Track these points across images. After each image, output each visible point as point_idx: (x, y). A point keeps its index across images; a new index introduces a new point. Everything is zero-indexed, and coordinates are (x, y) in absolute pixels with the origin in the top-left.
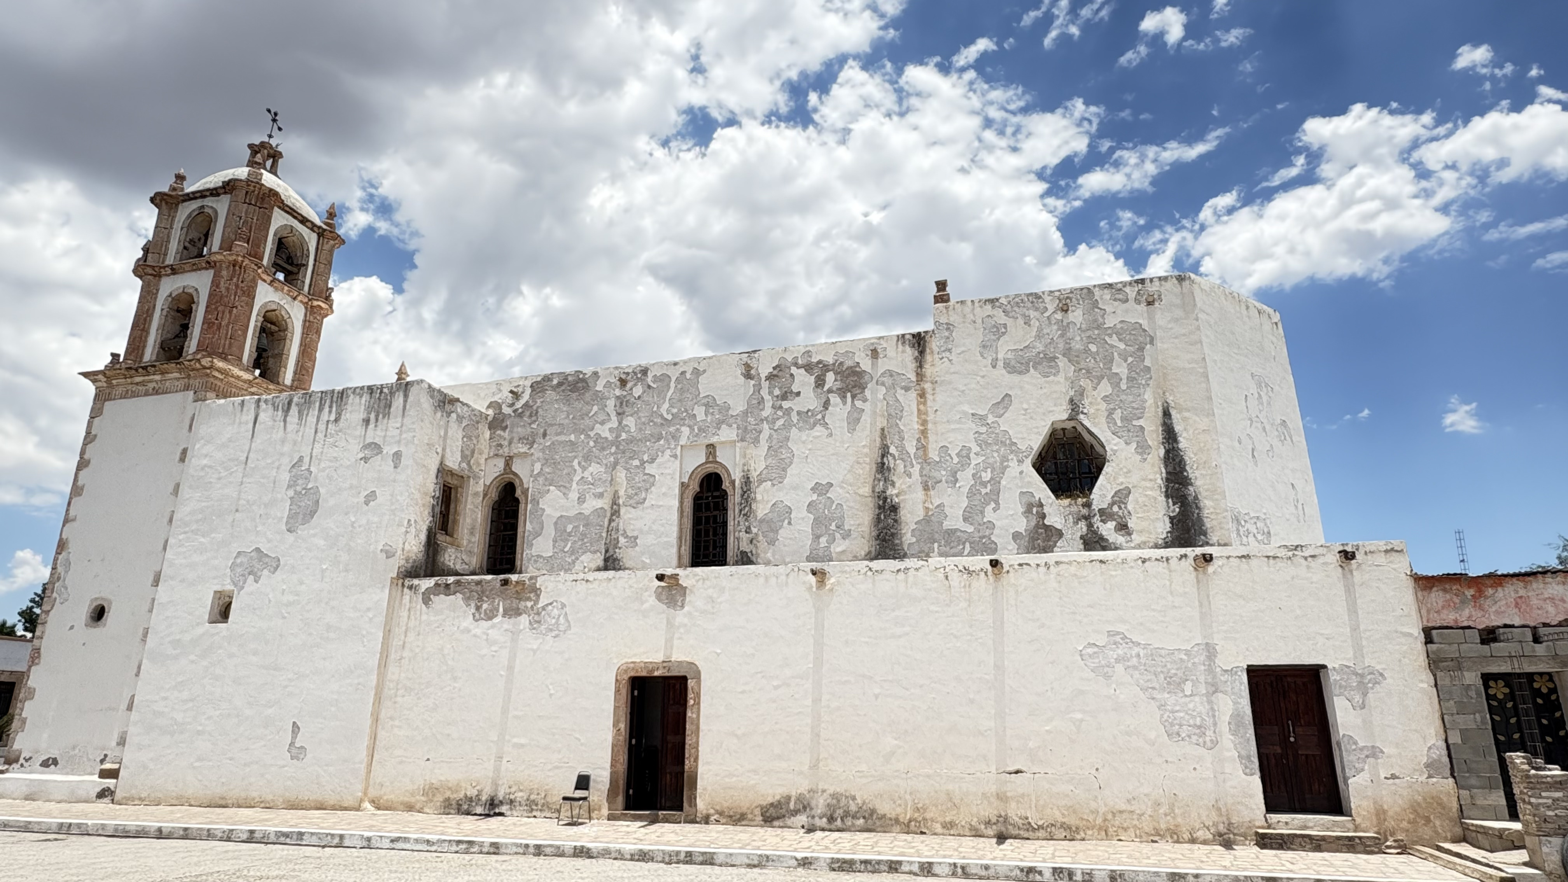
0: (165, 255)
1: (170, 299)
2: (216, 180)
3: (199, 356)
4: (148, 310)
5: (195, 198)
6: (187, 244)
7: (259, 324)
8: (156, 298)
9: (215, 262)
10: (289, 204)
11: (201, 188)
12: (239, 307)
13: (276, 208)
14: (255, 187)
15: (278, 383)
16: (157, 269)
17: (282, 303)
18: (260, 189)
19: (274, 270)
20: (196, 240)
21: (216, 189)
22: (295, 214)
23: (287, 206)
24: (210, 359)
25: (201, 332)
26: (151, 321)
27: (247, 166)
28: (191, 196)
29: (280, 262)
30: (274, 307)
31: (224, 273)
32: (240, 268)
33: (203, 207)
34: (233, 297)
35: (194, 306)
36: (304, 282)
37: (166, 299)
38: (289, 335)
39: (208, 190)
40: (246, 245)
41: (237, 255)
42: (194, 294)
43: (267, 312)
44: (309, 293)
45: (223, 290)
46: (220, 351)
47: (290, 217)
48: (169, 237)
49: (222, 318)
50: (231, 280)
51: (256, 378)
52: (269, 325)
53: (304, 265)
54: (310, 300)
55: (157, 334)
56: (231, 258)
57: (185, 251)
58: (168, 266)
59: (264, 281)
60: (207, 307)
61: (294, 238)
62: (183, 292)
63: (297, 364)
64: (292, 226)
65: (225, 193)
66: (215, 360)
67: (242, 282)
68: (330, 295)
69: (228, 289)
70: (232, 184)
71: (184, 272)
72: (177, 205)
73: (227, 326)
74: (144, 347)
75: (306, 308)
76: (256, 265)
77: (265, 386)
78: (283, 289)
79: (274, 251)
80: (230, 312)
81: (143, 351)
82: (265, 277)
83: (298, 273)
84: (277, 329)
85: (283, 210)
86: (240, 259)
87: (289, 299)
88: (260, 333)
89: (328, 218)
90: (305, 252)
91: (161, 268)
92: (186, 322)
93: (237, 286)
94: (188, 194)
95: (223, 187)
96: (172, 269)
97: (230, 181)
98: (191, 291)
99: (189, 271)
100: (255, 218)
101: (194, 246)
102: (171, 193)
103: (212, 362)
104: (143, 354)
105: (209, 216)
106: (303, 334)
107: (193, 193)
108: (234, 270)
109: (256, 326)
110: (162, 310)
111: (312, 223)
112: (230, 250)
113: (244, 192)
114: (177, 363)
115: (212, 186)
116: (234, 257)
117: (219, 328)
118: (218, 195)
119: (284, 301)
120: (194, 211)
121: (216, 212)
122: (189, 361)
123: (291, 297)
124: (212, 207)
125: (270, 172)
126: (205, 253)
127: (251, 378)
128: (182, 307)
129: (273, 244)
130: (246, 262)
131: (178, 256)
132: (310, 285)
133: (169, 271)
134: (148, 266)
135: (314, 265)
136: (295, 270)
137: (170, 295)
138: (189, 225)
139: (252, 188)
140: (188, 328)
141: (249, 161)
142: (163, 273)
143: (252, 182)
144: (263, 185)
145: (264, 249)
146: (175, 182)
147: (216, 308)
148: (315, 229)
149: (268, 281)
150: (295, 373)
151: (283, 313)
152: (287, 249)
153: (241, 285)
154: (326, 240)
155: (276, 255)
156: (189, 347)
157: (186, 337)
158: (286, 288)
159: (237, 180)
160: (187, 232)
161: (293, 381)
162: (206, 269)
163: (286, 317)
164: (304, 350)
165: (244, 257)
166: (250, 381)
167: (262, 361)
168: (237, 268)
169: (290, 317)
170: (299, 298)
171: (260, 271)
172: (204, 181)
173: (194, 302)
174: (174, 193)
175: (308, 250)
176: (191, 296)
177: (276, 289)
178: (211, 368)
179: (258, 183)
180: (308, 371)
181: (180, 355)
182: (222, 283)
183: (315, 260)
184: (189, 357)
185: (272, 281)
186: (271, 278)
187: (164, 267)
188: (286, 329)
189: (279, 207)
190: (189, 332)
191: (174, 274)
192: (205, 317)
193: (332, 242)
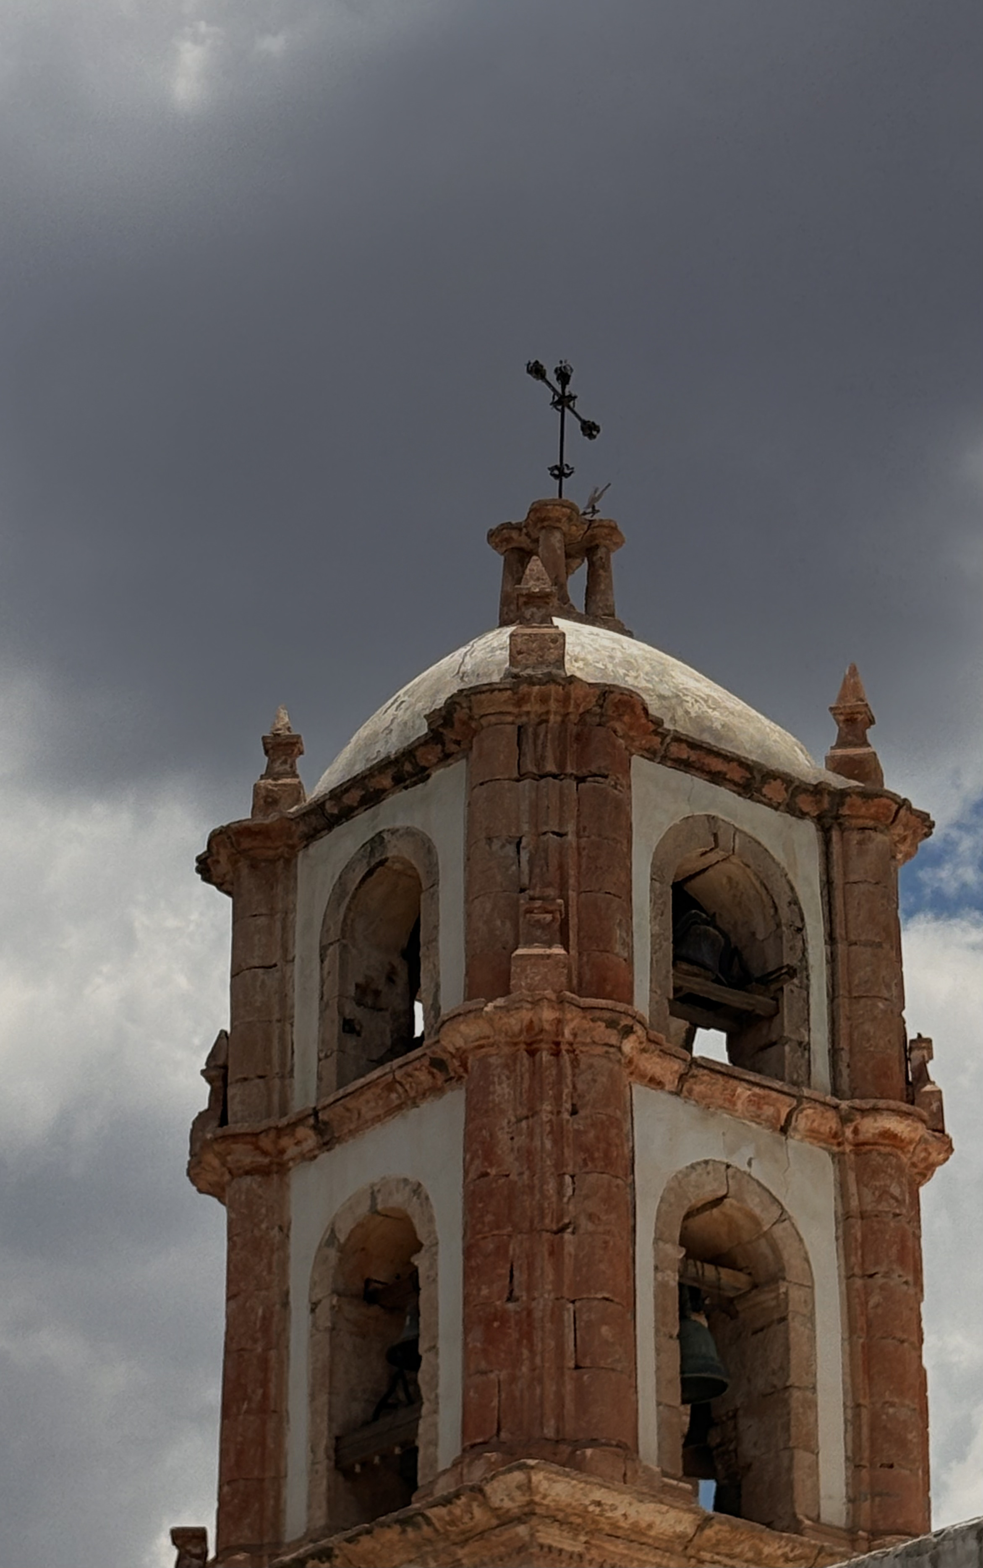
0: (287, 1074)
1: (333, 1254)
2: (403, 715)
3: (476, 1474)
4: (266, 1319)
5: (347, 814)
6: (352, 1010)
7: (673, 1278)
8: (284, 1264)
9: (461, 1055)
10: (683, 727)
11: (359, 768)
12: (585, 1225)
13: (638, 763)
14: (544, 699)
15: (796, 1528)
16: (266, 1142)
17: (739, 1162)
18: (565, 700)
19: (679, 1025)
20: (381, 984)
21: (409, 754)
22: (717, 765)
23: (678, 739)
24: (518, 1476)
25: (466, 1366)
26: (283, 1362)
27: (504, 623)
28: (331, 808)
29: (700, 986)
30: (712, 1188)
31: (502, 1090)
32: (557, 1054)
33: (378, 840)
34: (551, 1187)
35: (420, 1261)
36: (805, 1047)
37: (320, 1260)
38: (795, 1294)
39: (386, 765)
40: (558, 950)
41: (535, 1003)
42: (414, 1210)
43: (688, 1216)
44: (836, 1092)
45: (511, 1163)
46: (549, 1432)
47: (698, 784)
48: (284, 998)
49: (529, 1289)
50: (533, 1113)
51: (705, 1522)
52: (710, 1271)
53: (792, 972)
54: (845, 1120)
55: (314, 1412)
56: (515, 1022)
57: (351, 1042)
58: (300, 1121)
59: (655, 1083)
60: (468, 1253)
61: (733, 868)
62: (374, 1211)
63: (853, 1423)
64: (711, 819)
65: (446, 757)
66: (537, 1477)
67: (574, 1112)
68: (922, 1076)
69: (528, 1156)
70: (460, 714)
71: (362, 1126)
72: (289, 862)
73: (557, 1317)
74: (279, 1478)
75: (838, 1158)
76: (611, 1024)
77: (745, 1548)
78: (732, 1100)
79: (668, 946)
80: (555, 1252)
81: (278, 1497)
82: (653, 1065)
83: (777, 1010)
84: (742, 1280)
85: (664, 759)
86: (548, 1014)
87: (766, 1134)
88: (683, 1317)
89: (842, 743)
90: (785, 913)
91: (280, 1132)
92: (406, 1335)
93: (558, 1133)
94: (319, 807)
95: (435, 737)
96: (320, 1128)
97: (452, 703)
98: (398, 1199)
99: (378, 1119)
100: (570, 828)
101: (377, 1008)
102: (260, 820)
103: (528, 1487)
104: (279, 1512)
105: (409, 873)
106: (850, 1277)
107: (336, 794)
108: (536, 1071)
109: (661, 1288)
110: (314, 1307)
111: (786, 780)
112: (506, 992)
113: (512, 730)
114: (404, 1522)
115: (392, 746)
116: (526, 1015)
117: (527, 1335)
118: (422, 775)
119: (748, 1152)
120: (349, 868)
121: (428, 848)
122: (447, 1501)
123: (771, 1123)
124: (410, 833)
125: (590, 617)
126: (419, 1028)
127: (684, 1523)
128: (381, 1274)
129: (657, 914)
130: (574, 1022)
131: (331, 1065)
132: (834, 1052)
133: (311, 1140)
134: (235, 1137)
135: (832, 960)
136: (759, 1001)
137: (331, 1238)
138: (346, 929)
139: (533, 707)
140: (415, 1361)
141: (506, 600)
142: (292, 1151)
143: (531, 681)
144: (572, 679)
145: (629, 946)
146: (269, 774)
147: (501, 1250)
148: (805, 803)
149: (671, 1081)
150: (854, 1462)
151: (754, 1203)
152: (711, 921)
153: (573, 1124)
154: (855, 837)
155: (677, 958)
156: (434, 1443)
157: (414, 1400)
158: (743, 1092)
159: (476, 691)
160: (343, 964)
161: (852, 1500)
162: (437, 1091)
163: (767, 1217)
164: (867, 1349)
165: (561, 1001)
166: (687, 1542)
167: (714, 1438)
168: (545, 1056)
169: (783, 1216)
170: (801, 1122)
171: (628, 1046)
172: (363, 732)
173: (418, 1247)
174: (272, 818)
175: (794, 902)
176: (403, 1221)
177: (706, 1105)
178: (527, 1514)
179: (551, 679)
180: (902, 1443)
181: (409, 1483)
182: (503, 1137)
183: (831, 939)
184: (443, 1488)
185: (682, 1078)
186: (677, 1066)
187: (293, 1126)
188: (777, 1276)
189: (651, 754)
190: (422, 1376)
191: (327, 1145)
192: (467, 1300)
193: (880, 839)
